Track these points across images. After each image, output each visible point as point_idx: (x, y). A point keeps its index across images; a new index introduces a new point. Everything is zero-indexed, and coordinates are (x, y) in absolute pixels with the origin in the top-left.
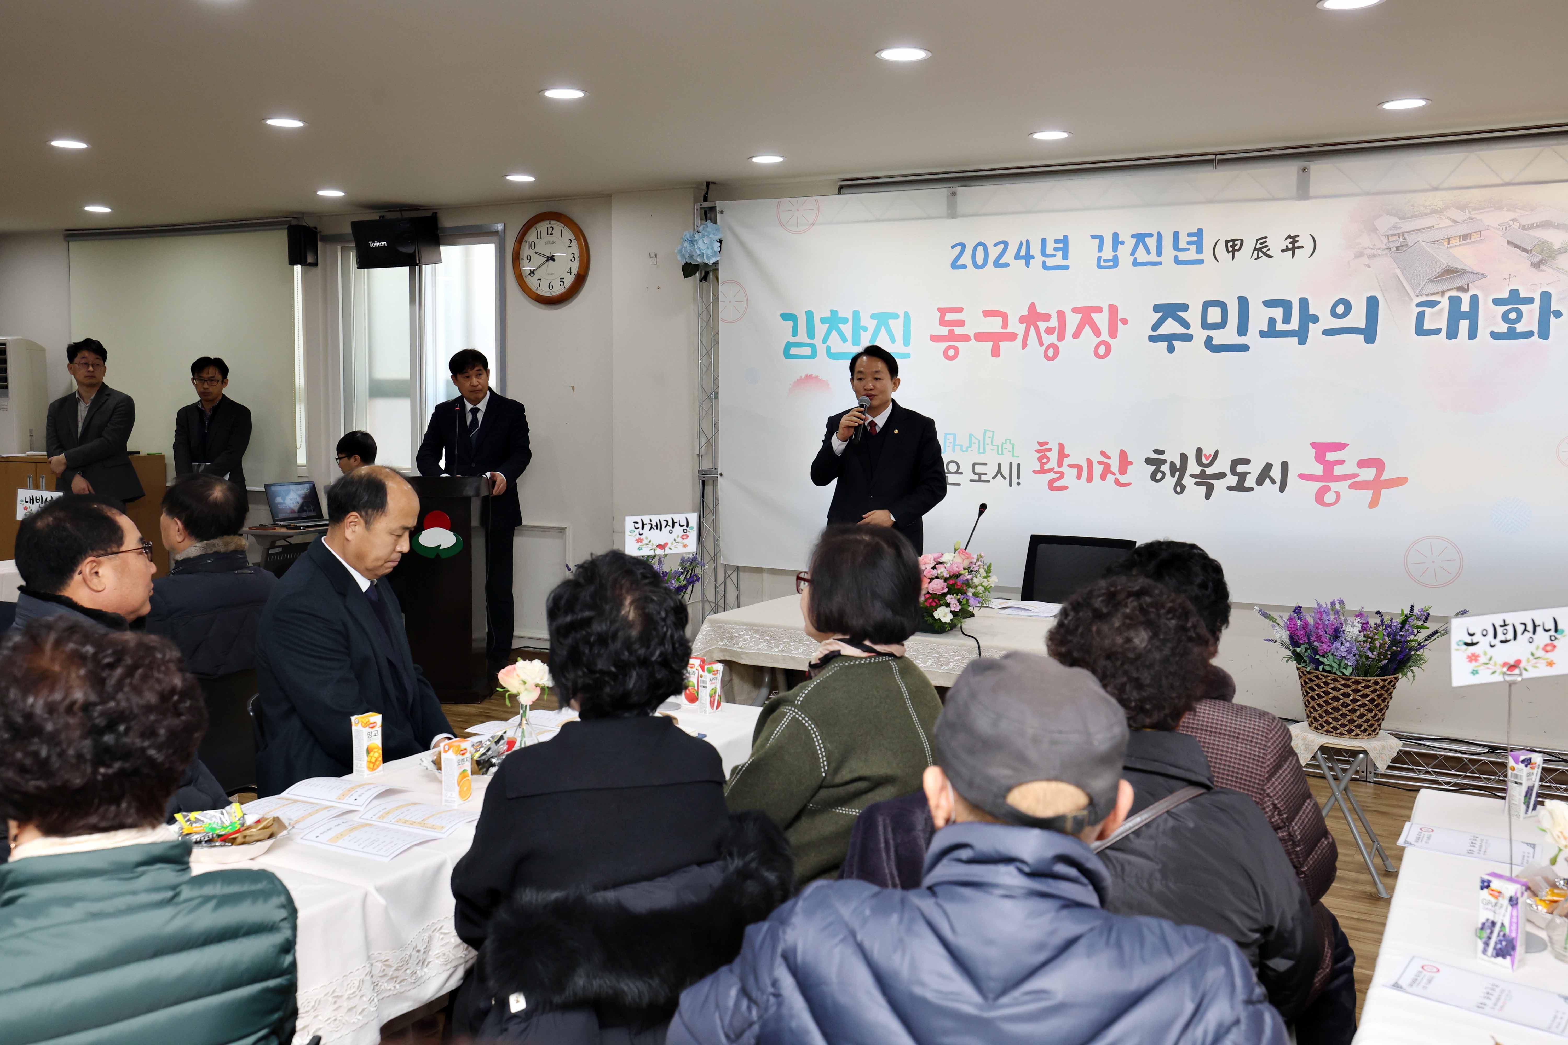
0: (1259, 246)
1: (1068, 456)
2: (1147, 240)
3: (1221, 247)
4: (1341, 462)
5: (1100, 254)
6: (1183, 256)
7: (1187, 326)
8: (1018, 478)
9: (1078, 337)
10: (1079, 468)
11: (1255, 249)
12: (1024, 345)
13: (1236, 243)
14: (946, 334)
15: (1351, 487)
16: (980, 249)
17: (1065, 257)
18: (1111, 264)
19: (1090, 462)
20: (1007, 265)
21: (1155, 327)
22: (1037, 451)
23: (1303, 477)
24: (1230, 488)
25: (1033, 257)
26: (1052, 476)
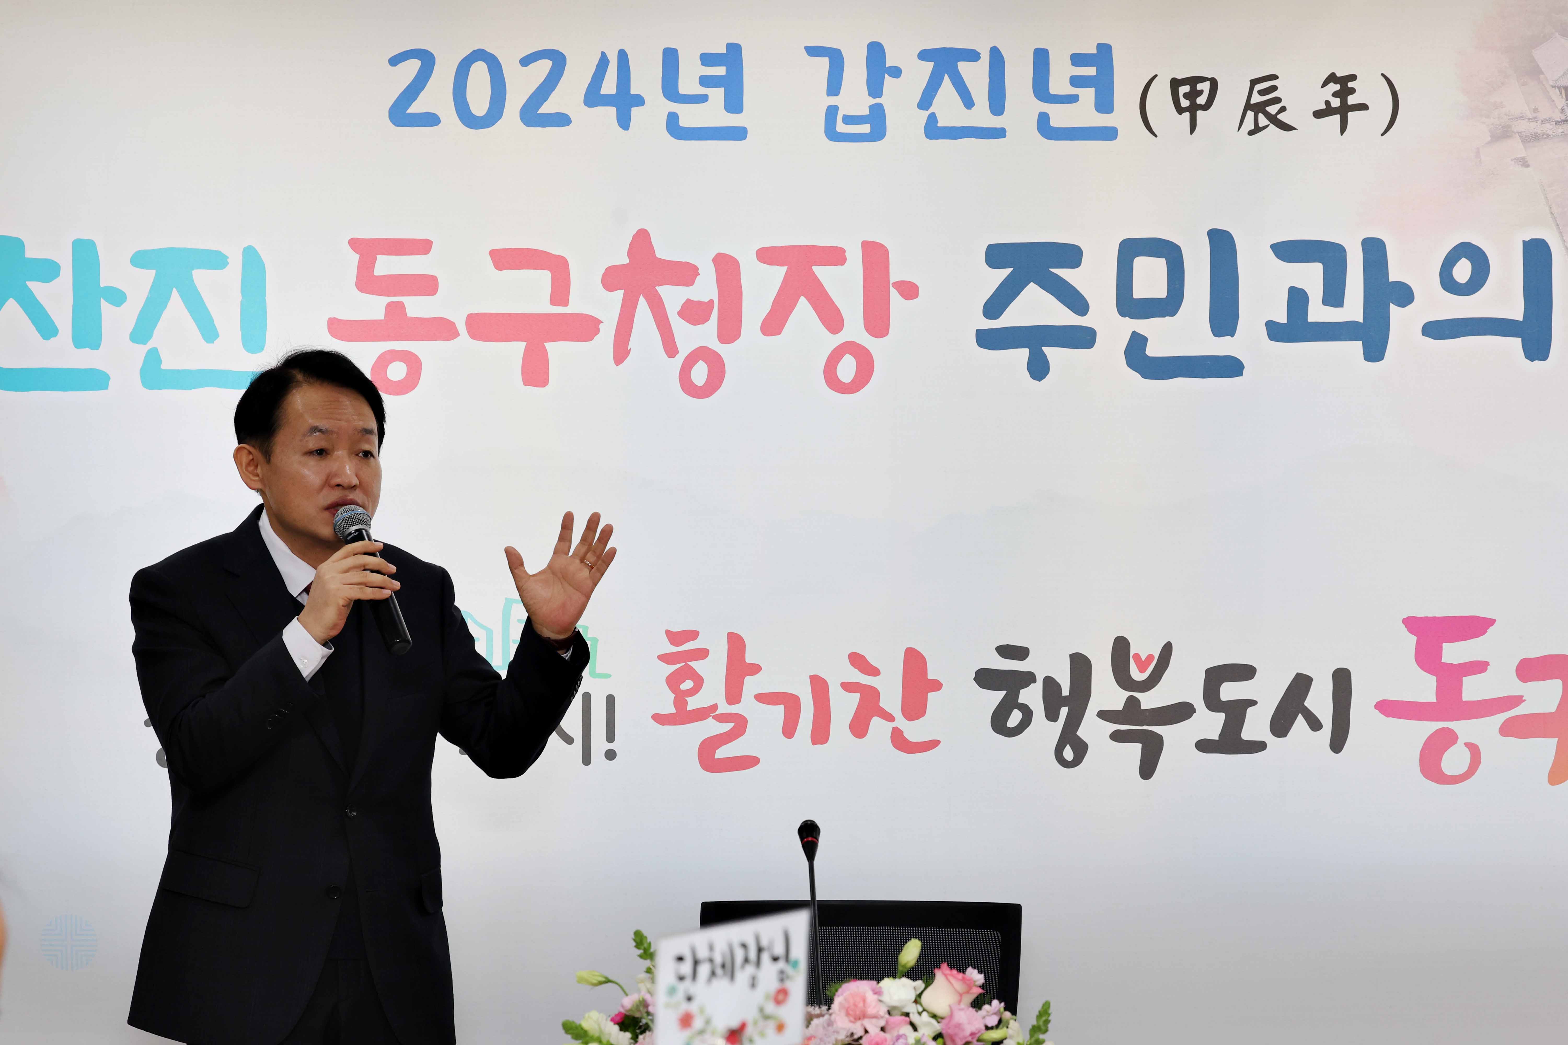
0: (1256, 98)
1: (755, 669)
2: (963, 67)
3: (1160, 95)
4: (1479, 667)
5: (833, 101)
6: (1060, 116)
7: (1079, 305)
8: (610, 738)
9: (778, 332)
10: (791, 703)
11: (1248, 106)
12: (621, 353)
13: (1200, 87)
14: (380, 315)
15: (1506, 730)
16: (479, 70)
17: (734, 104)
18: (865, 129)
19: (819, 686)
20: (561, 120)
21: (993, 308)
22: (665, 658)
23: (1387, 708)
24: (1204, 746)
25: (639, 101)
26: (711, 728)
